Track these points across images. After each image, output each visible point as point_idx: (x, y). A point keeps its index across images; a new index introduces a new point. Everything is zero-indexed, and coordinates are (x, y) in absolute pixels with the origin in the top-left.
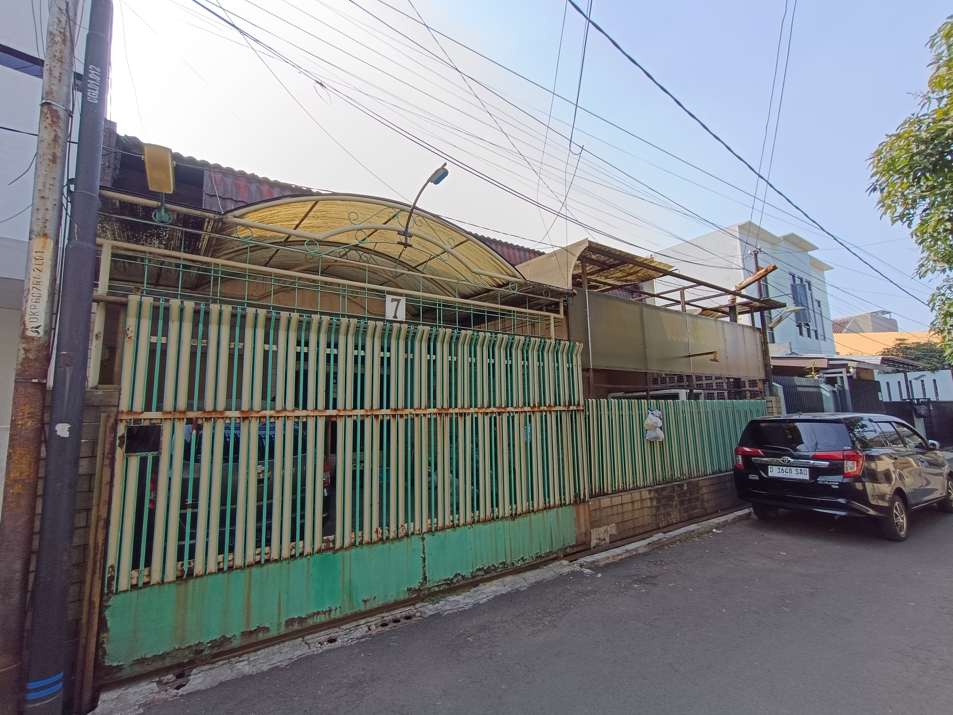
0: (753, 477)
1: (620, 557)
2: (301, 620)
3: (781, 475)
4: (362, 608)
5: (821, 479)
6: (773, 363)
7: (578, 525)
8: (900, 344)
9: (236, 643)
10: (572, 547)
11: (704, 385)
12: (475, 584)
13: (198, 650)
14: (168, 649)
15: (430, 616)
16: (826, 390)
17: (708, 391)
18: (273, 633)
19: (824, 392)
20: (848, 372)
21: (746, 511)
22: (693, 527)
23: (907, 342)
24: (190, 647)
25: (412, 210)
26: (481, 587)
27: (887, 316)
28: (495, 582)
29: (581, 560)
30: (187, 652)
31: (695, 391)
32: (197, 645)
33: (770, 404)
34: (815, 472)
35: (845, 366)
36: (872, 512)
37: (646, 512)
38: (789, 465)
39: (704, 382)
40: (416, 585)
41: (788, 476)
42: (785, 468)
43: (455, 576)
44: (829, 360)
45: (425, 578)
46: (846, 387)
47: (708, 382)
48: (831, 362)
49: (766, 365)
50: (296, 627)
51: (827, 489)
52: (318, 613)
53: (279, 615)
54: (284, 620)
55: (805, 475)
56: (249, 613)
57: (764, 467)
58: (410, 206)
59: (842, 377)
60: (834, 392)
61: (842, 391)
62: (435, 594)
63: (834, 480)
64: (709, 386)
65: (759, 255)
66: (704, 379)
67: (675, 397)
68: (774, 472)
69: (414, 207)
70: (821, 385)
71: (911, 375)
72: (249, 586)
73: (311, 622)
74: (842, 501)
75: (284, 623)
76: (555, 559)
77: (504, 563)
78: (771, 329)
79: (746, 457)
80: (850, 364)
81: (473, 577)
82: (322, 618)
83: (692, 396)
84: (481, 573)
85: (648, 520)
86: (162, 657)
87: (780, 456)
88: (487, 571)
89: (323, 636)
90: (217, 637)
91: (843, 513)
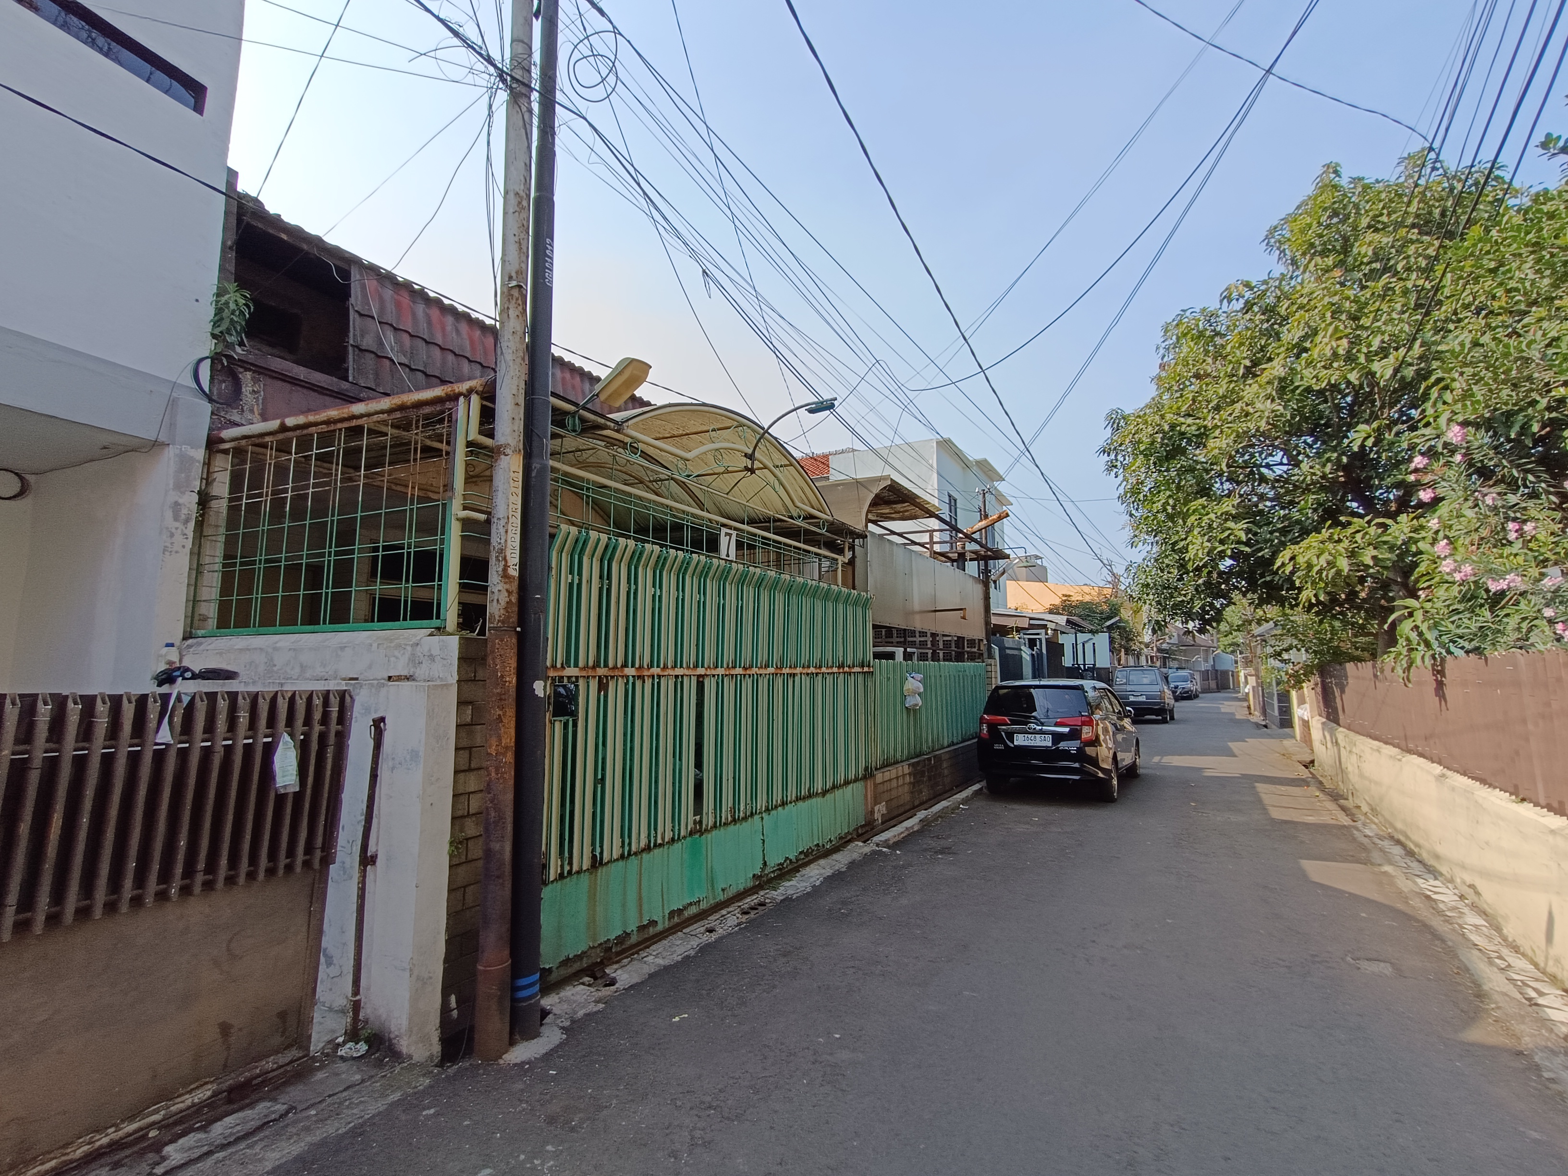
0: (998, 747)
1: (902, 835)
2: (680, 911)
3: (1026, 743)
4: (721, 897)
5: (1063, 745)
6: (994, 620)
7: (866, 804)
8: (1065, 601)
9: (634, 939)
10: (862, 826)
11: (918, 643)
12: (797, 870)
13: (606, 948)
14: (584, 948)
15: (781, 901)
16: (1026, 654)
17: (920, 651)
18: (660, 927)
19: (1024, 655)
20: (1047, 634)
21: (976, 787)
22: (944, 804)
23: (1073, 599)
24: (601, 944)
25: (764, 434)
26: (803, 872)
27: (1039, 562)
28: (812, 865)
29: (876, 839)
30: (598, 950)
31: (908, 650)
32: (606, 942)
33: (989, 668)
34: (1058, 738)
35: (1045, 627)
36: (1101, 775)
37: (906, 788)
38: (1035, 732)
39: (918, 639)
40: (758, 872)
41: (1032, 743)
42: (1030, 736)
43: (785, 861)
44: (1031, 619)
45: (765, 864)
46: (1044, 651)
47: (922, 639)
48: (1032, 622)
49: (987, 623)
50: (676, 920)
51: (1066, 755)
52: (691, 904)
53: (663, 909)
54: (667, 912)
55: (1047, 742)
56: (641, 906)
57: (1010, 736)
58: (763, 428)
59: (1040, 640)
60: (1033, 655)
61: (1040, 654)
62: (770, 881)
63: (1072, 746)
64: (923, 644)
65: (986, 495)
66: (917, 635)
67: (891, 656)
68: (1020, 740)
69: (767, 432)
70: (1023, 648)
71: (1082, 637)
72: (641, 874)
73: (686, 914)
74: (1077, 765)
75: (667, 915)
76: (850, 841)
77: (818, 845)
78: (995, 582)
79: (993, 727)
80: (1050, 625)
81: (797, 860)
82: (693, 910)
83: (908, 656)
84: (802, 856)
85: (907, 798)
86: (579, 957)
87: (1026, 724)
88: (806, 854)
89: (698, 928)
90: (620, 933)
91: (1077, 777)
